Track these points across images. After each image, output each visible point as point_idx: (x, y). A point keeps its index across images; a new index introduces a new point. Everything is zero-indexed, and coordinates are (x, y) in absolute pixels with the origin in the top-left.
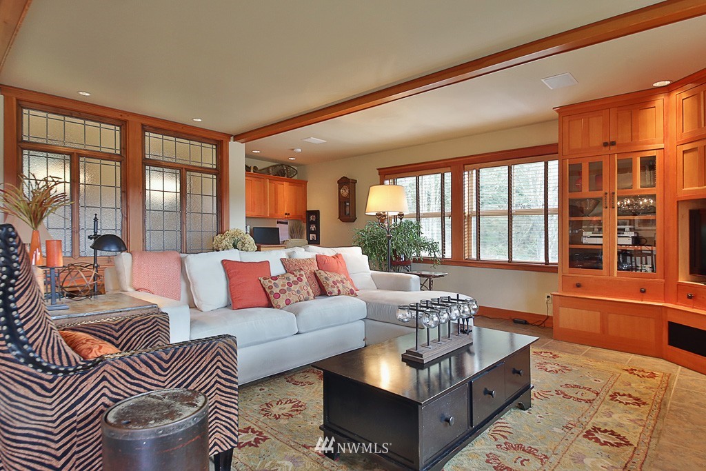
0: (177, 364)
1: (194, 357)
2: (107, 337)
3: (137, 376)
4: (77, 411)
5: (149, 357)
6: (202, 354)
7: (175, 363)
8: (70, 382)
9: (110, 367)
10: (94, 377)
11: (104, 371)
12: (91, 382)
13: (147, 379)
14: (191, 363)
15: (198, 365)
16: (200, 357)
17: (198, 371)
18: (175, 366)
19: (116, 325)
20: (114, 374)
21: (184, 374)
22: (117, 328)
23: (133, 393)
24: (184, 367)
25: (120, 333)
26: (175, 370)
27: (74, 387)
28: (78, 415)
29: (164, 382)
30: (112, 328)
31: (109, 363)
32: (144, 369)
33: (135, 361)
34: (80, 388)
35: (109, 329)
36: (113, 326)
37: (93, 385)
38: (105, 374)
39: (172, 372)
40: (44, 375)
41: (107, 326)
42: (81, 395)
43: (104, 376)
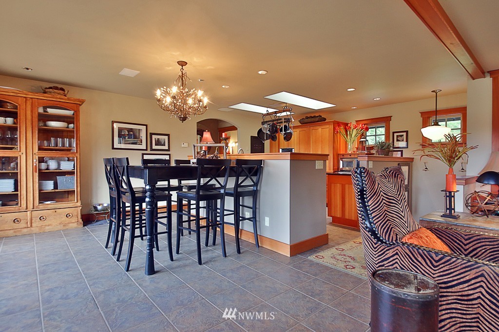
0: (444, 267)
1: (459, 268)
2: (458, 241)
3: (415, 261)
4: (384, 264)
5: (424, 253)
6: (467, 269)
7: (442, 265)
8: (382, 248)
9: (400, 248)
10: (392, 250)
11: (397, 249)
12: (390, 253)
13: (421, 266)
14: (456, 271)
15: (462, 276)
16: (464, 270)
17: (462, 280)
18: (442, 268)
19: (466, 235)
20: (402, 253)
21: (449, 276)
22: (466, 237)
23: (413, 270)
24: (450, 271)
25: (468, 242)
26: (442, 270)
27: (383, 251)
28: (385, 267)
29: (434, 274)
30: (462, 236)
31: (400, 247)
32: (420, 259)
33: (414, 252)
34: (386, 253)
35: (459, 236)
36: (463, 235)
37: (392, 255)
38: (397, 251)
39: (440, 271)
40: (373, 240)
41: (458, 234)
42: (386, 257)
43: (397, 252)
